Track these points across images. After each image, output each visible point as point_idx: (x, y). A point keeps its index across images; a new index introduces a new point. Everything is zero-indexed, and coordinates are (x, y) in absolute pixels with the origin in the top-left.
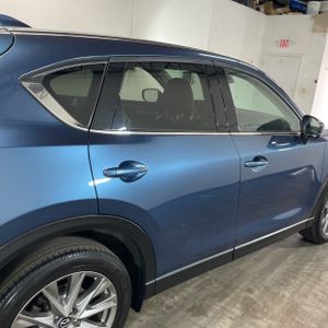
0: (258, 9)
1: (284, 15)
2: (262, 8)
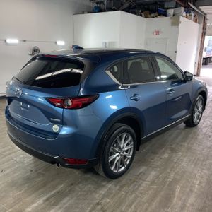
0: (141, 15)
2: (143, 14)
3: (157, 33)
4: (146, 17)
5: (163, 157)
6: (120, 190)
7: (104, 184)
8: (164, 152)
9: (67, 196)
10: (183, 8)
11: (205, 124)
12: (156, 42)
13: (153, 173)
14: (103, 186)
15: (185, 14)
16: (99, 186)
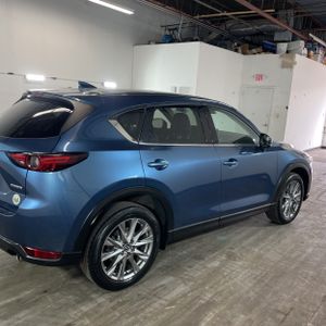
0: (236, 51)
1: (257, 56)
2: (240, 49)
3: (259, 77)
4: (244, 53)
5: (209, 266)
6: (114, 308)
7: (94, 296)
8: (214, 259)
9: (28, 308)
10: (302, 42)
11: (305, 221)
12: (257, 92)
13: (181, 289)
14: (92, 300)
15: (305, 51)
16: (84, 299)
